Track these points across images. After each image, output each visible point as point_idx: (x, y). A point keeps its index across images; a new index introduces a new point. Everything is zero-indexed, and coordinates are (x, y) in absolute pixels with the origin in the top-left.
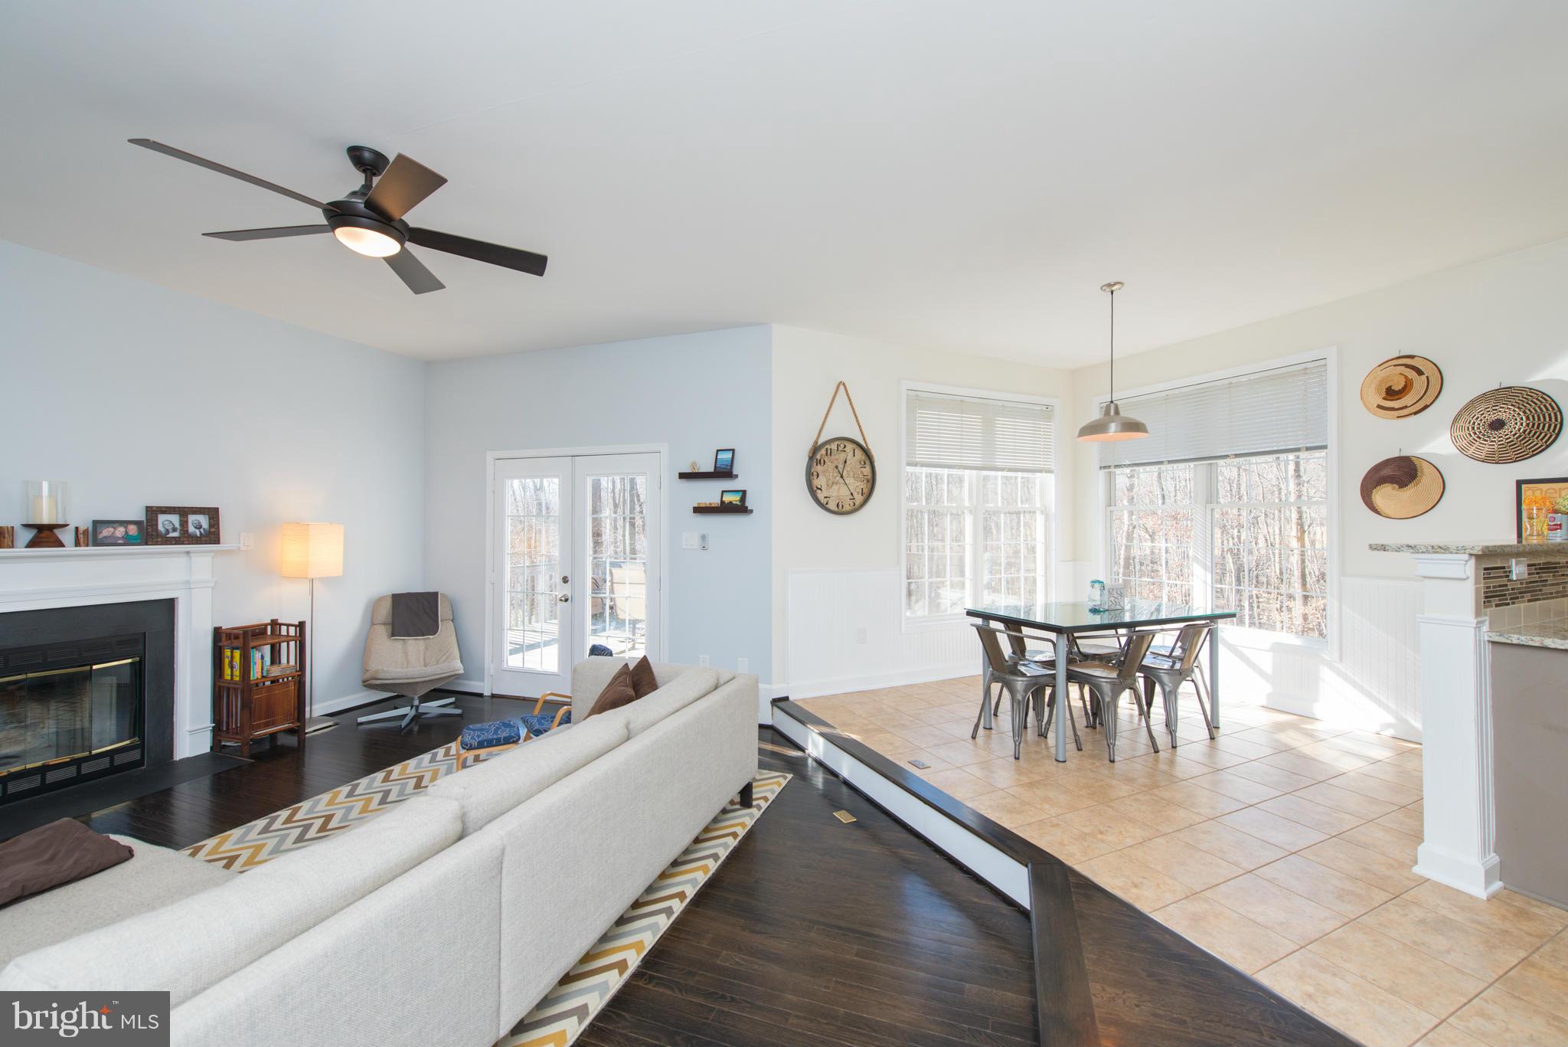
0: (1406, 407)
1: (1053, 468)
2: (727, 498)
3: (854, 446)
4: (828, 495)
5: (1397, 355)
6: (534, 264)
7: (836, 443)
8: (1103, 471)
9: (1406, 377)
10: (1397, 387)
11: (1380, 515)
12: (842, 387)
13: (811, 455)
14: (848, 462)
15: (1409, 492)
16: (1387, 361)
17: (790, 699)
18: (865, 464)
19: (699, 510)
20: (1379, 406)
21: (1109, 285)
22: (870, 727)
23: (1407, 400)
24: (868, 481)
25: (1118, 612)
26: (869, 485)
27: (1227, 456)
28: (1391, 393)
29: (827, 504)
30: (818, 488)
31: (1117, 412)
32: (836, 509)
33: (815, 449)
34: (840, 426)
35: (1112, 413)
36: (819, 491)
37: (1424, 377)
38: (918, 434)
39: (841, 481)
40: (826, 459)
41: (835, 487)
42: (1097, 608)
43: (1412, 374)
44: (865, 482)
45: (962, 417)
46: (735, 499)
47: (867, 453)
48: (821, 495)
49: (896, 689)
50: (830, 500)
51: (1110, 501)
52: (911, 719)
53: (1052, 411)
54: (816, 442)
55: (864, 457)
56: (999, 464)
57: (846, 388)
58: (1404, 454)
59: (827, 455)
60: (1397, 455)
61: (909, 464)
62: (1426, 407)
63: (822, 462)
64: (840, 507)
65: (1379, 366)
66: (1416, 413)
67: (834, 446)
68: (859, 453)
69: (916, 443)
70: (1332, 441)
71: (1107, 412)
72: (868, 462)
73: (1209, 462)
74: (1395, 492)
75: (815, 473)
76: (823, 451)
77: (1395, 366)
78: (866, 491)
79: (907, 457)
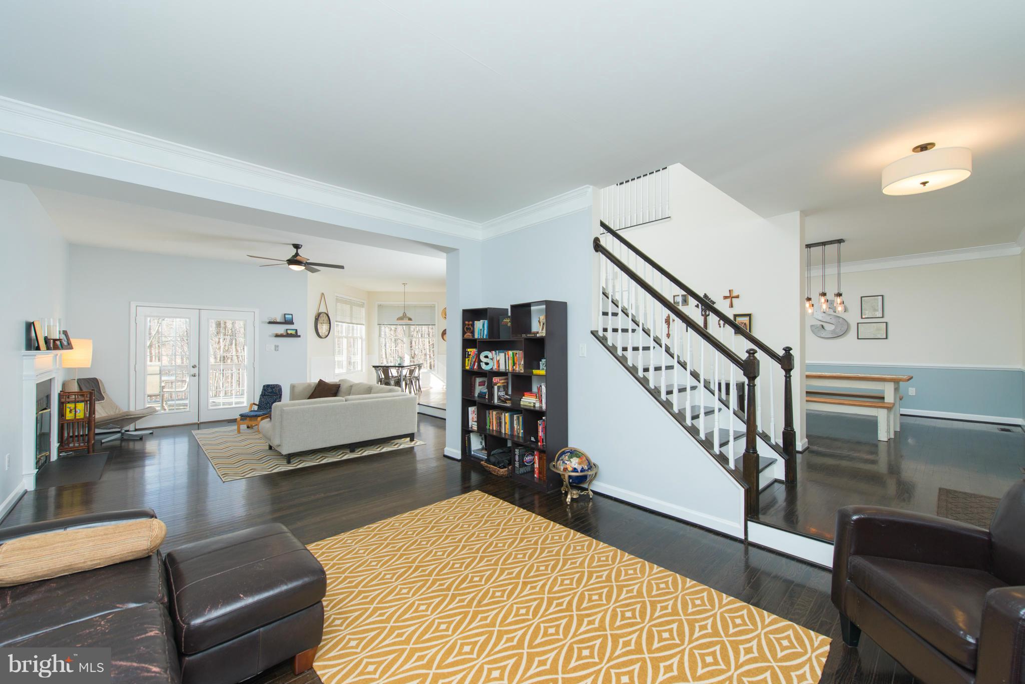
1: (364, 323)
2: (289, 332)
3: (326, 315)
6: (342, 267)
7: (321, 314)
8: (378, 325)
11: (445, 341)
12: (323, 295)
13: (316, 317)
14: (324, 321)
19: (277, 336)
24: (329, 328)
27: (414, 325)
29: (320, 334)
30: (318, 330)
31: (406, 315)
32: (322, 337)
34: (322, 309)
39: (323, 327)
41: (321, 329)
45: (346, 306)
46: (293, 332)
47: (329, 317)
51: (380, 336)
53: (364, 305)
54: (317, 313)
55: (328, 319)
56: (353, 322)
63: (319, 321)
68: (327, 317)
70: (436, 324)
71: (403, 315)
72: (329, 321)
73: (409, 326)
75: (317, 325)
76: (319, 317)
78: (328, 331)
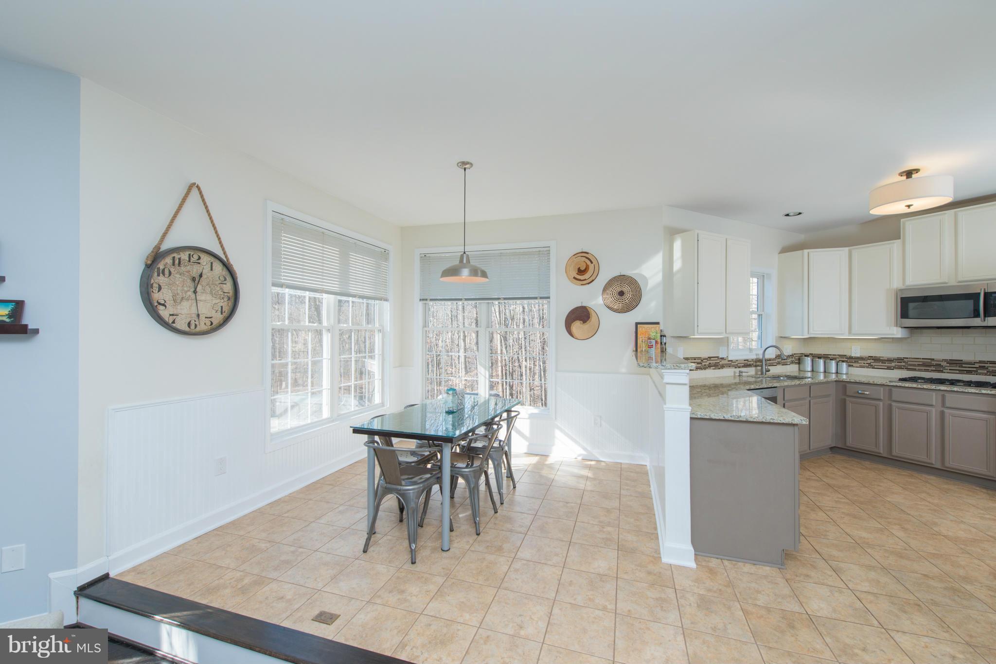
0: (585, 280)
1: (390, 297)
3: (212, 259)
4: (175, 312)
5: (581, 251)
7: (187, 253)
8: (421, 302)
9: (586, 264)
10: (583, 268)
11: (573, 337)
12: (195, 191)
13: (149, 262)
14: (204, 276)
15: (586, 326)
16: (578, 253)
17: (112, 575)
18: (225, 280)
20: (574, 278)
21: (464, 163)
22: (246, 581)
23: (586, 276)
24: (229, 299)
25: (461, 410)
26: (231, 303)
27: (499, 299)
28: (581, 272)
29: (174, 322)
30: (160, 304)
31: (468, 261)
32: (187, 329)
33: (155, 258)
35: (465, 261)
36: (161, 308)
37: (593, 264)
38: (283, 256)
39: (193, 296)
40: (172, 270)
41: (185, 304)
42: (451, 409)
43: (589, 263)
44: (226, 299)
45: (323, 247)
47: (227, 267)
48: (164, 313)
49: (260, 512)
50: (178, 319)
51: (426, 324)
52: (292, 549)
53: (388, 254)
54: (158, 247)
55: (225, 272)
56: (352, 292)
57: (201, 193)
58: (584, 305)
59: (174, 264)
60: (580, 305)
61: (274, 285)
62: (593, 280)
63: (167, 272)
64: (193, 327)
65: (574, 255)
66: (589, 283)
67: (184, 256)
68: (218, 267)
69: (281, 265)
70: (552, 295)
71: (461, 261)
72: (229, 279)
73: (487, 301)
74: (582, 325)
75: (155, 285)
76: (168, 260)
77: (582, 256)
78: (226, 309)
79: (273, 278)
